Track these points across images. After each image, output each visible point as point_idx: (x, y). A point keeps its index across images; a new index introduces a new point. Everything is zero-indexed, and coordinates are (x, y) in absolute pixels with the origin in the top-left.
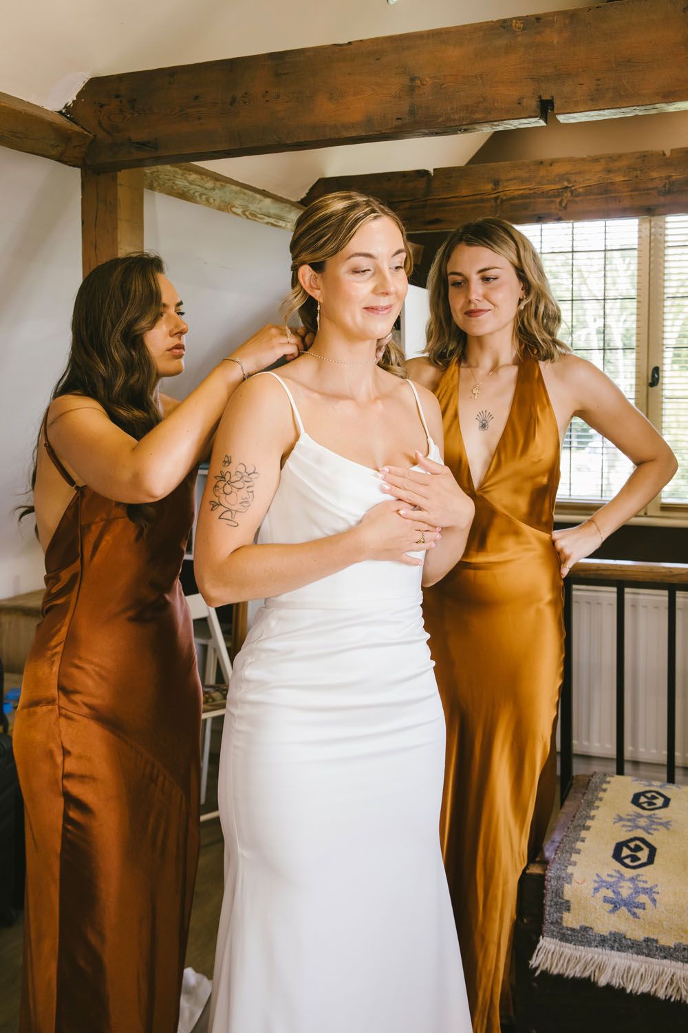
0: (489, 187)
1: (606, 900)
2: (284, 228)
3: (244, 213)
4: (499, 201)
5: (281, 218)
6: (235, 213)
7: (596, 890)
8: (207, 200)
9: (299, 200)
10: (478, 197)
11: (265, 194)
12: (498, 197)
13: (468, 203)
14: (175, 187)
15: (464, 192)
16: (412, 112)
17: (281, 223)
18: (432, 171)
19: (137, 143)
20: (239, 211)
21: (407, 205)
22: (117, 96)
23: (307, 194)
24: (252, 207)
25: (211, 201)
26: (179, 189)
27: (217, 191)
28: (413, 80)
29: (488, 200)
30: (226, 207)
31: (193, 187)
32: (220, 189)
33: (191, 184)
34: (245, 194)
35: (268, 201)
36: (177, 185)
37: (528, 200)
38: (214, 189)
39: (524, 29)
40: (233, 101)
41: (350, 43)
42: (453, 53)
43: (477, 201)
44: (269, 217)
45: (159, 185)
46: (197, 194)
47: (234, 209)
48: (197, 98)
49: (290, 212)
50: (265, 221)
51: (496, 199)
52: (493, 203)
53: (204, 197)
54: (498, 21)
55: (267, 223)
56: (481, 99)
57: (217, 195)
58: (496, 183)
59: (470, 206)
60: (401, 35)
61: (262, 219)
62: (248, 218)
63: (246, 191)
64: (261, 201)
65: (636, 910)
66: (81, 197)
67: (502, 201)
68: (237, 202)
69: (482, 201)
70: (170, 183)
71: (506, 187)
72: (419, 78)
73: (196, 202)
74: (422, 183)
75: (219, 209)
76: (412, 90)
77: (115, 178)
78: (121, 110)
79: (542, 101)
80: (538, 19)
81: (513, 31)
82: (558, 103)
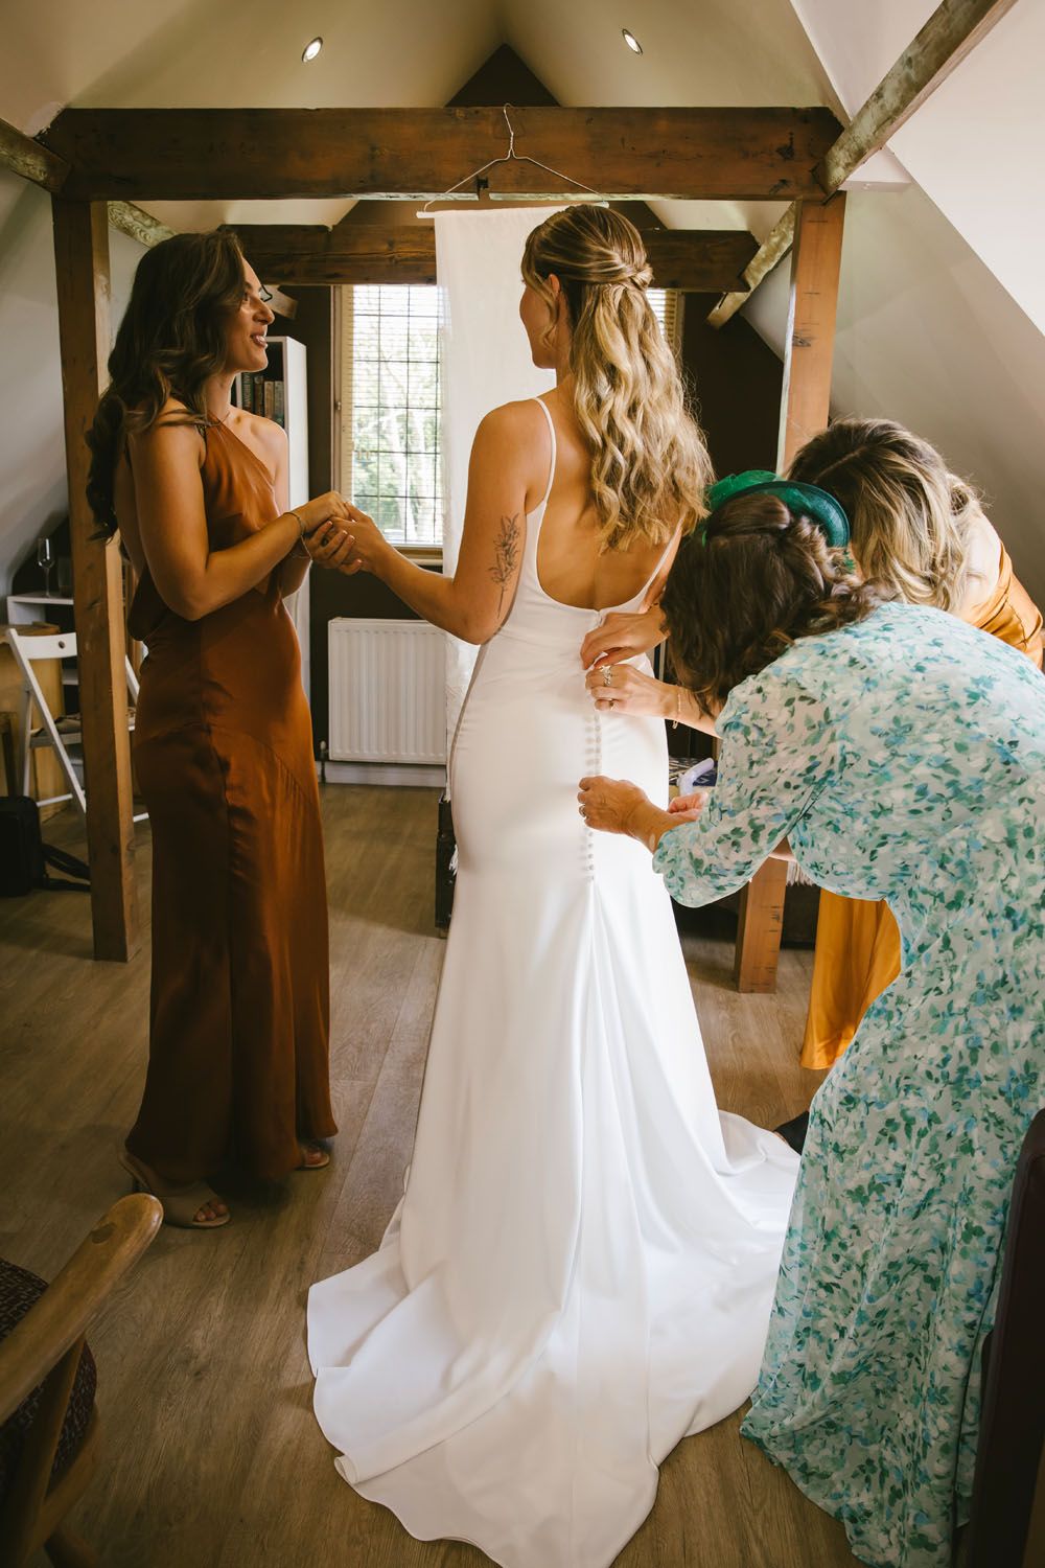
0: (385, 247)
4: (394, 261)
10: (375, 256)
12: (393, 257)
13: (365, 260)
15: (362, 250)
16: (373, 177)
18: (331, 227)
19: (117, 177)
21: (308, 258)
22: (95, 130)
28: (373, 149)
29: (383, 260)
32: (155, 228)
36: (125, 219)
37: (419, 263)
38: (150, 227)
39: (466, 118)
40: (211, 149)
41: (318, 110)
42: (408, 131)
43: (372, 260)
51: (391, 259)
52: (388, 263)
53: (143, 234)
56: (429, 172)
58: (391, 244)
59: (367, 263)
66: (52, 223)
67: (397, 262)
69: (378, 260)
70: (119, 217)
71: (400, 249)
72: (379, 148)
73: (136, 238)
74: (322, 239)
76: (373, 157)
77: (90, 207)
78: (99, 144)
79: (478, 180)
80: (477, 112)
81: (457, 120)
82: (491, 183)
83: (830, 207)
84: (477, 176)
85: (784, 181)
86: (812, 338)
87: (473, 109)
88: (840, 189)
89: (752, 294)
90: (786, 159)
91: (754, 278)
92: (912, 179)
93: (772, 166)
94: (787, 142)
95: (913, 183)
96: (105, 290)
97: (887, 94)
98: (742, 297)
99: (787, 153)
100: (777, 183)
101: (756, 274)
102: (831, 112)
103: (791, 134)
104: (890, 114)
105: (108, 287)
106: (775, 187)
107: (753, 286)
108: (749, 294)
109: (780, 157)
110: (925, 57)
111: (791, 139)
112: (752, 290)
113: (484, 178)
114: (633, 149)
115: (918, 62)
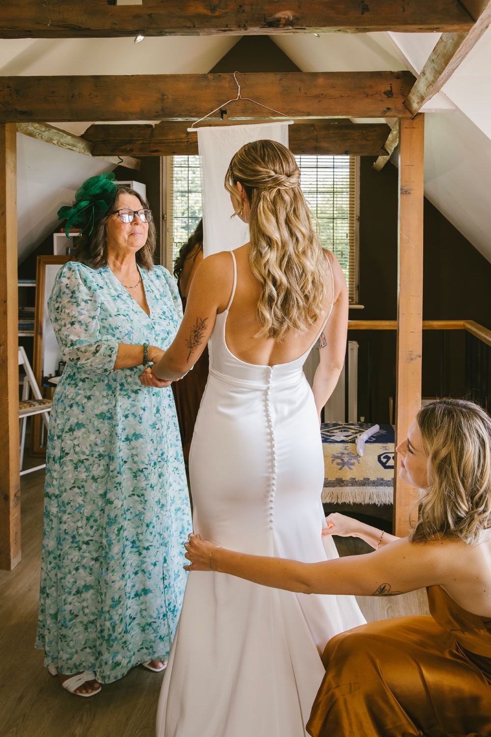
0: (184, 135)
1: (338, 464)
2: (76, 151)
3: (57, 143)
4: (189, 143)
5: (73, 146)
6: (54, 144)
7: (333, 460)
8: (42, 137)
9: (80, 135)
10: (179, 140)
11: (68, 134)
12: (189, 141)
14: (28, 130)
15: (171, 137)
16: (163, 110)
17: (75, 149)
18: (154, 125)
19: (20, 112)
20: (55, 142)
21: (141, 142)
22: (8, 87)
23: (85, 133)
24: (62, 140)
25: (43, 137)
26: (30, 131)
27: (46, 132)
28: (163, 95)
29: (184, 142)
30: (50, 140)
31: (36, 130)
32: (48, 131)
33: (35, 129)
34: (59, 134)
35: (69, 137)
36: (28, 129)
38: (45, 131)
39: (214, 79)
40: (73, 96)
41: (133, 76)
42: (182, 86)
43: (177, 142)
44: (69, 145)
45: (21, 130)
46: (37, 134)
47: (53, 141)
48: (53, 92)
49: (79, 143)
50: (67, 147)
51: (187, 142)
52: (186, 144)
53: (40, 135)
54: (202, 74)
55: (68, 148)
56: (194, 107)
57: (46, 134)
58: (188, 134)
59: (174, 144)
60: (158, 75)
61: (65, 146)
62: (59, 146)
63: (59, 132)
64: (66, 137)
65: (351, 466)
67: (191, 143)
68: (55, 138)
69: (181, 142)
70: (25, 128)
71: (193, 136)
72: (166, 95)
73: (36, 138)
74: (149, 131)
75: (47, 141)
76: (163, 100)
77: (4, 127)
78: (10, 94)
79: (221, 111)
80: (220, 76)
81: (209, 80)
82: (228, 112)
83: (416, 121)
84: (221, 108)
85: (389, 109)
86: (411, 190)
87: (217, 74)
88: (420, 111)
89: (391, 156)
90: (389, 97)
91: (390, 150)
92: (457, 107)
93: (382, 101)
94: (390, 89)
95: (458, 109)
96: (13, 169)
97: (427, 73)
98: (387, 158)
99: (389, 94)
100: (385, 109)
101: (390, 147)
102: (411, 73)
103: (391, 84)
104: (431, 82)
105: (15, 167)
106: (384, 111)
107: (390, 153)
108: (389, 157)
109: (386, 96)
110: (439, 60)
111: (391, 87)
112: (390, 154)
113: (224, 110)
114: (305, 93)
115: (437, 62)
